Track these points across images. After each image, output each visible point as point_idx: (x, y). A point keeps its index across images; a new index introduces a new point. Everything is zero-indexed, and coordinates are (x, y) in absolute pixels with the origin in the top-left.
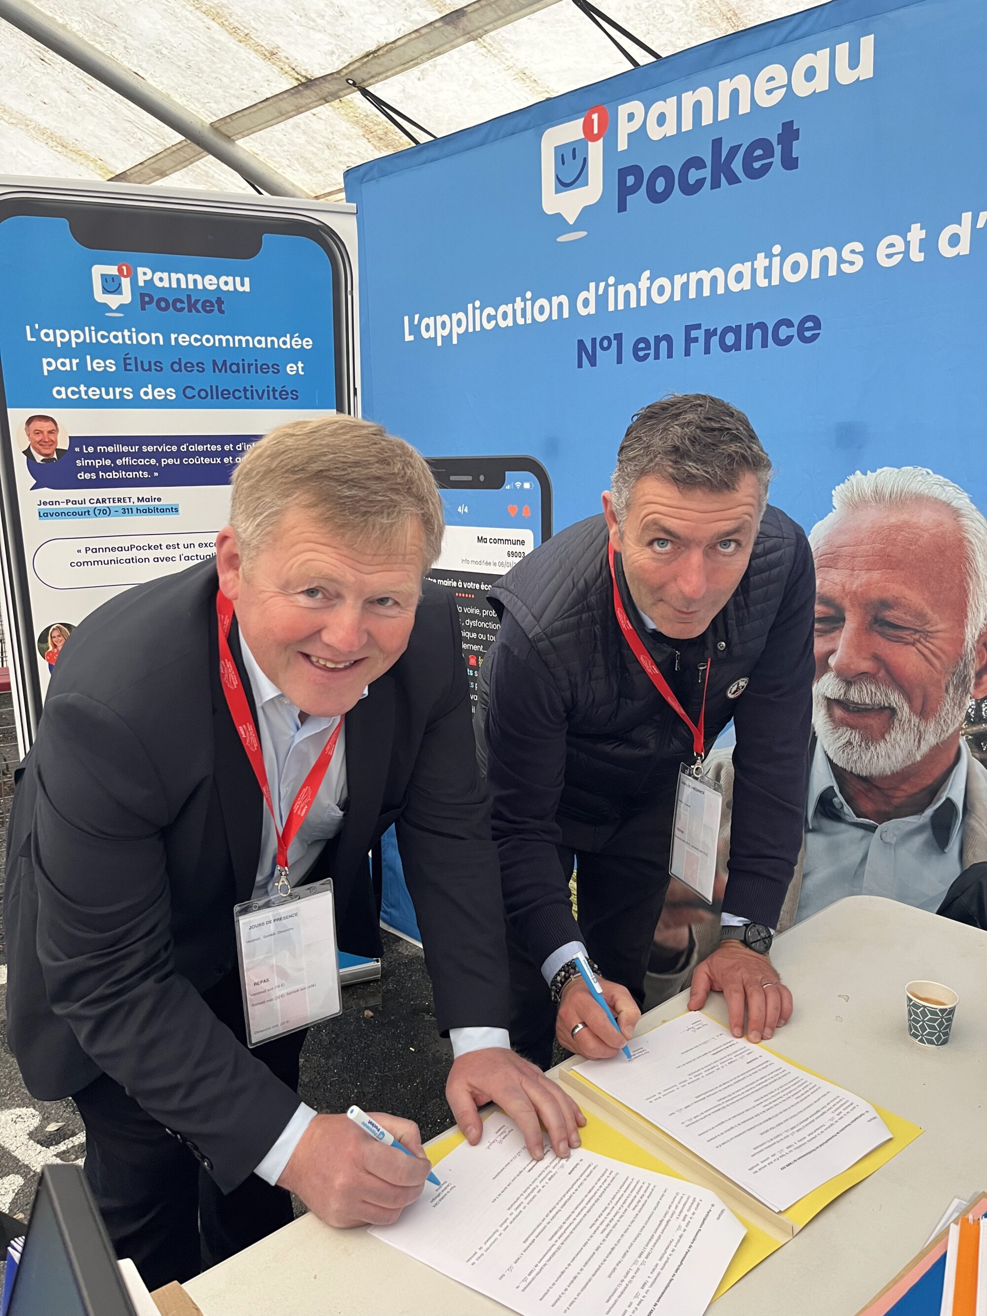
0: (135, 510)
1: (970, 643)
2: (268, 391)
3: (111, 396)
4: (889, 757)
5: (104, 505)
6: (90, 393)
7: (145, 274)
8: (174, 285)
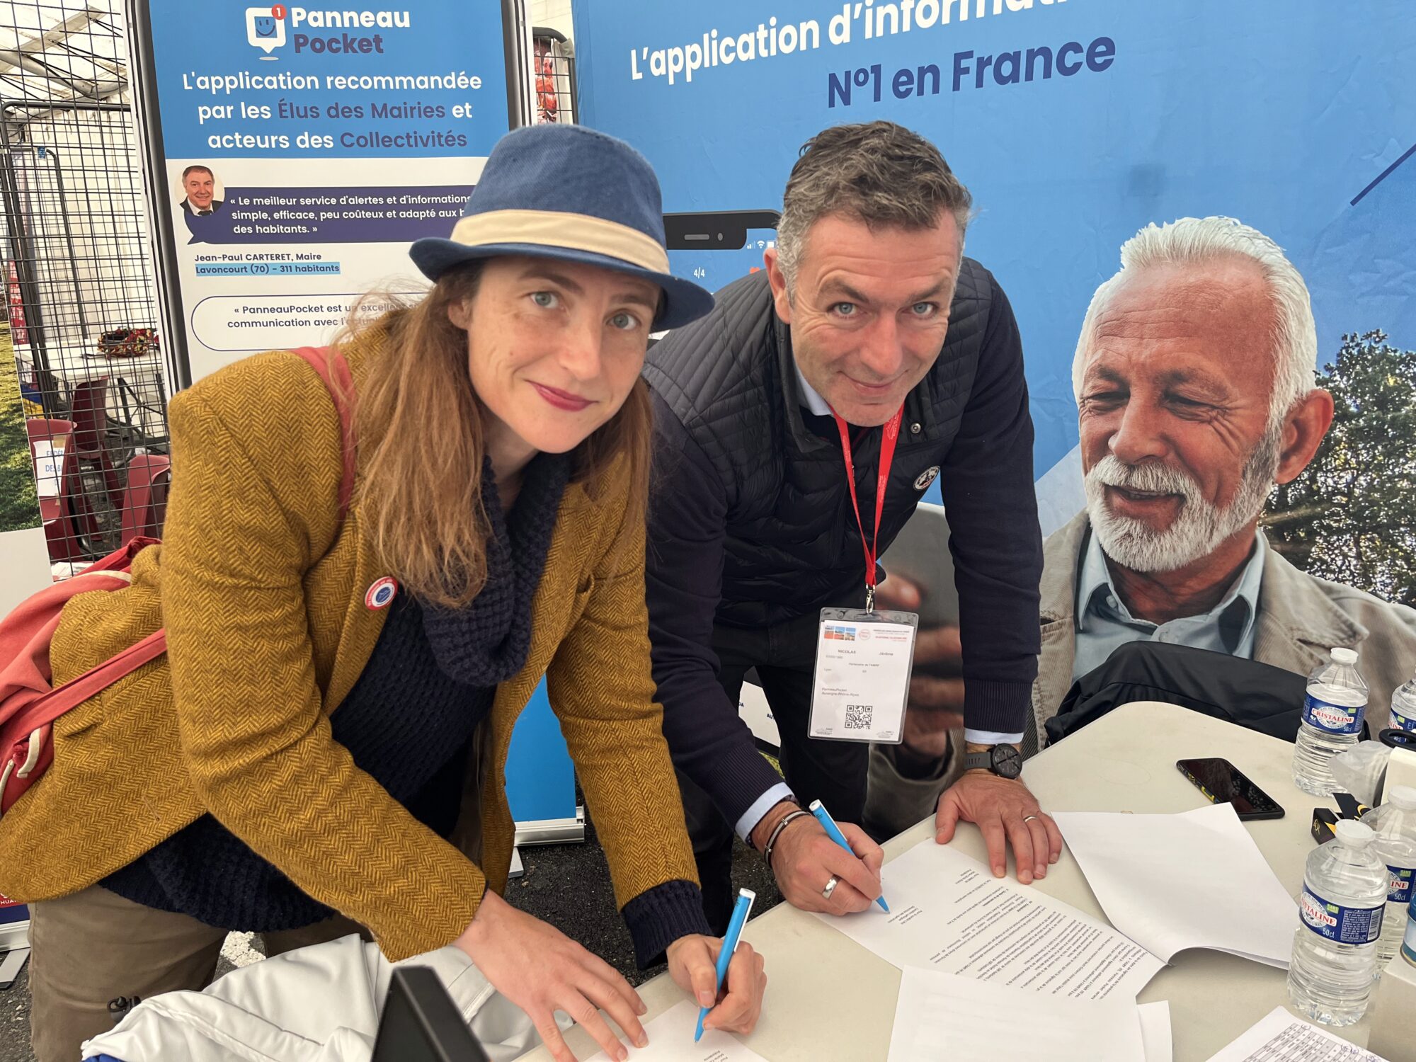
0: (294, 269)
1: (1276, 420)
2: (433, 137)
3: (267, 145)
4: (1174, 551)
5: (261, 261)
6: (245, 142)
7: (299, 14)
8: (329, 24)
